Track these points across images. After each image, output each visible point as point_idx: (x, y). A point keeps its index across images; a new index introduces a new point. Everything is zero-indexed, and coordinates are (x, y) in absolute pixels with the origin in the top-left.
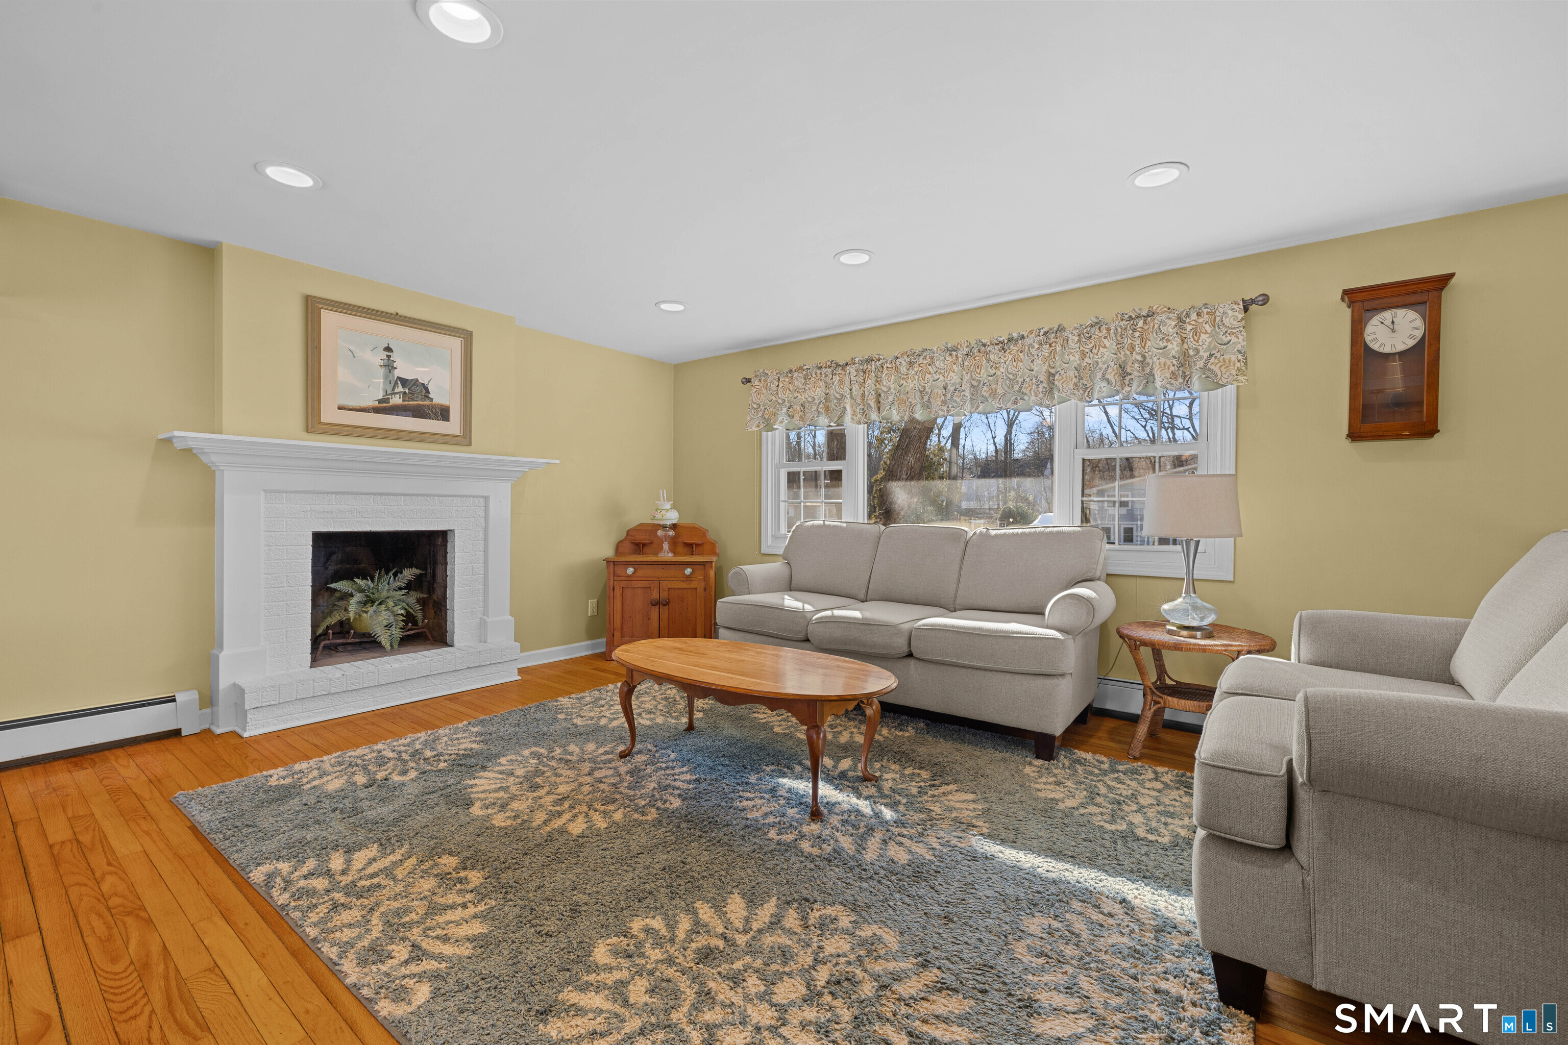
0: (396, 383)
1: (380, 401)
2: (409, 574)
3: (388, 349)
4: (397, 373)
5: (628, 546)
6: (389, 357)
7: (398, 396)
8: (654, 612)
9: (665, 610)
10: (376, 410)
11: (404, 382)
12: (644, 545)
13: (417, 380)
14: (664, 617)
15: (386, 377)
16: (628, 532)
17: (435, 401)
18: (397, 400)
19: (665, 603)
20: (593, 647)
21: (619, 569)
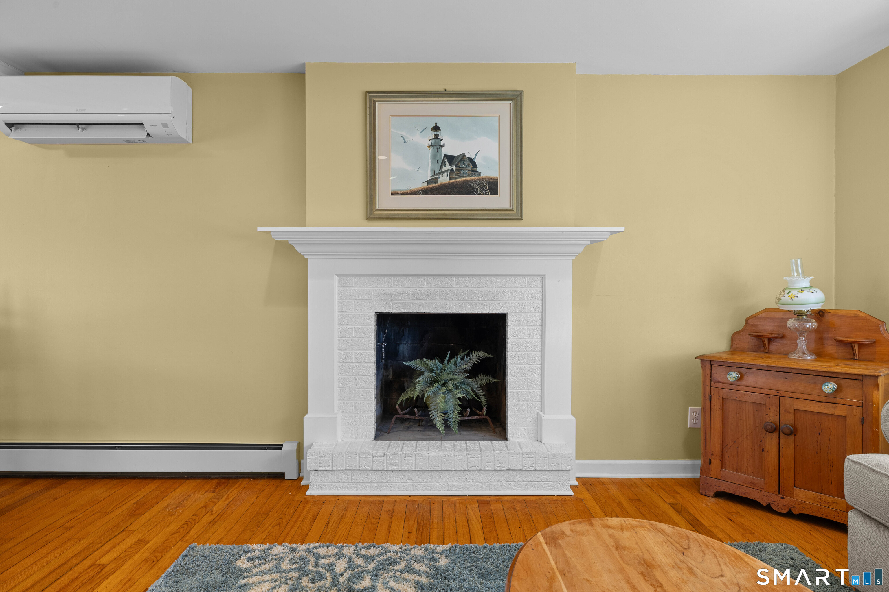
0: (443, 162)
1: (429, 182)
2: (475, 356)
3: (436, 128)
4: (445, 151)
5: (748, 342)
6: (436, 136)
7: (445, 175)
8: (771, 441)
9: (788, 442)
10: (425, 192)
11: (451, 159)
12: (770, 340)
13: (464, 155)
14: (788, 451)
15: (434, 157)
16: (747, 320)
17: (482, 175)
18: (444, 179)
19: (788, 431)
20: (685, 468)
21: (718, 374)
